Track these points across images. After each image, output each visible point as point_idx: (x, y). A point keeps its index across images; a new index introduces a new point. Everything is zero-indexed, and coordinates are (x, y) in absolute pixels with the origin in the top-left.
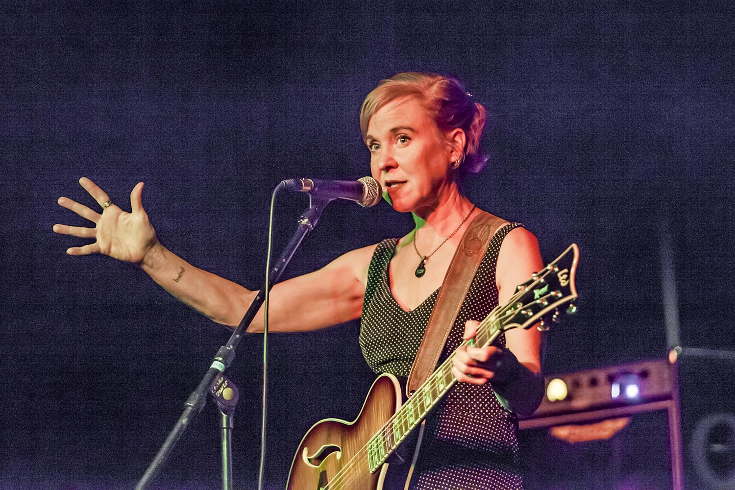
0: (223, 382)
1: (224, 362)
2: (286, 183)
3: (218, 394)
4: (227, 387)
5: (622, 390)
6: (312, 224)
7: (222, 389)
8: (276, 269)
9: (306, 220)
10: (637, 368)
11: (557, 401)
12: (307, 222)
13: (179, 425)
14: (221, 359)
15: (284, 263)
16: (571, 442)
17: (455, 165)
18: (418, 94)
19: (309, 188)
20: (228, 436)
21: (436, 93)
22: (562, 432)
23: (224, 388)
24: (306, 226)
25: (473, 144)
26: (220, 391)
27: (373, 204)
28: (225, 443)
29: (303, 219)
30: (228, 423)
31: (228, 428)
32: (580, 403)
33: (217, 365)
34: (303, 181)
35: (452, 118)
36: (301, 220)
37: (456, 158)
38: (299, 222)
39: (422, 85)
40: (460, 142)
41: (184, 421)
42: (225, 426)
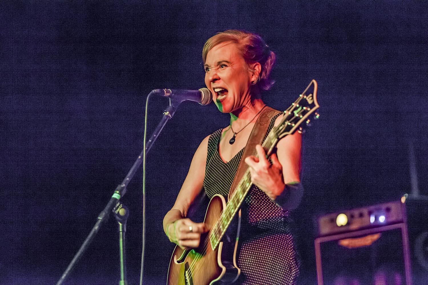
0: (120, 205)
1: (120, 194)
2: (155, 91)
3: (116, 212)
4: (122, 208)
5: (376, 219)
6: (171, 115)
7: (119, 209)
8: (150, 141)
9: (168, 113)
10: (384, 206)
11: (342, 226)
12: (168, 114)
13: (93, 230)
14: (118, 192)
15: (155, 137)
16: (350, 248)
17: (254, 83)
18: (236, 41)
19: (169, 94)
20: (123, 236)
21: (247, 42)
22: (345, 243)
23: (120, 209)
24: (167, 116)
25: (266, 74)
26: (118, 211)
27: (207, 104)
28: (121, 240)
29: (166, 112)
30: (123, 229)
31: (123, 231)
32: (354, 226)
33: (116, 196)
34: (165, 90)
35: (254, 57)
36: (165, 113)
37: (254, 79)
38: (164, 114)
39: (239, 37)
40: (258, 70)
41: (96, 227)
42: (121, 230)
